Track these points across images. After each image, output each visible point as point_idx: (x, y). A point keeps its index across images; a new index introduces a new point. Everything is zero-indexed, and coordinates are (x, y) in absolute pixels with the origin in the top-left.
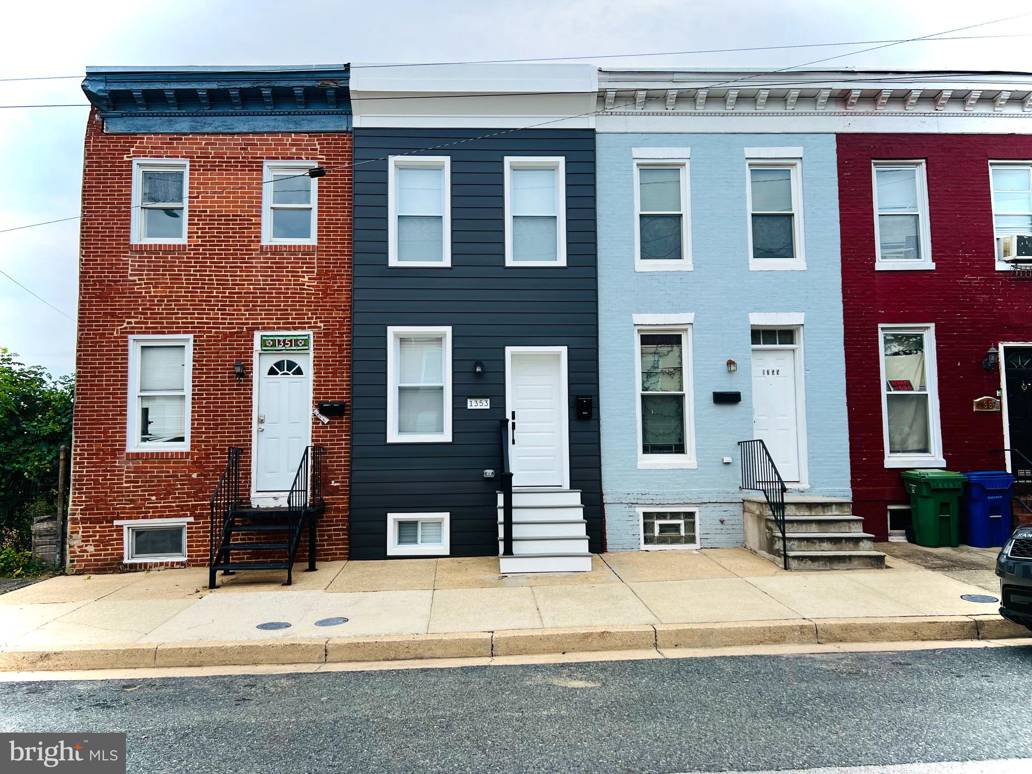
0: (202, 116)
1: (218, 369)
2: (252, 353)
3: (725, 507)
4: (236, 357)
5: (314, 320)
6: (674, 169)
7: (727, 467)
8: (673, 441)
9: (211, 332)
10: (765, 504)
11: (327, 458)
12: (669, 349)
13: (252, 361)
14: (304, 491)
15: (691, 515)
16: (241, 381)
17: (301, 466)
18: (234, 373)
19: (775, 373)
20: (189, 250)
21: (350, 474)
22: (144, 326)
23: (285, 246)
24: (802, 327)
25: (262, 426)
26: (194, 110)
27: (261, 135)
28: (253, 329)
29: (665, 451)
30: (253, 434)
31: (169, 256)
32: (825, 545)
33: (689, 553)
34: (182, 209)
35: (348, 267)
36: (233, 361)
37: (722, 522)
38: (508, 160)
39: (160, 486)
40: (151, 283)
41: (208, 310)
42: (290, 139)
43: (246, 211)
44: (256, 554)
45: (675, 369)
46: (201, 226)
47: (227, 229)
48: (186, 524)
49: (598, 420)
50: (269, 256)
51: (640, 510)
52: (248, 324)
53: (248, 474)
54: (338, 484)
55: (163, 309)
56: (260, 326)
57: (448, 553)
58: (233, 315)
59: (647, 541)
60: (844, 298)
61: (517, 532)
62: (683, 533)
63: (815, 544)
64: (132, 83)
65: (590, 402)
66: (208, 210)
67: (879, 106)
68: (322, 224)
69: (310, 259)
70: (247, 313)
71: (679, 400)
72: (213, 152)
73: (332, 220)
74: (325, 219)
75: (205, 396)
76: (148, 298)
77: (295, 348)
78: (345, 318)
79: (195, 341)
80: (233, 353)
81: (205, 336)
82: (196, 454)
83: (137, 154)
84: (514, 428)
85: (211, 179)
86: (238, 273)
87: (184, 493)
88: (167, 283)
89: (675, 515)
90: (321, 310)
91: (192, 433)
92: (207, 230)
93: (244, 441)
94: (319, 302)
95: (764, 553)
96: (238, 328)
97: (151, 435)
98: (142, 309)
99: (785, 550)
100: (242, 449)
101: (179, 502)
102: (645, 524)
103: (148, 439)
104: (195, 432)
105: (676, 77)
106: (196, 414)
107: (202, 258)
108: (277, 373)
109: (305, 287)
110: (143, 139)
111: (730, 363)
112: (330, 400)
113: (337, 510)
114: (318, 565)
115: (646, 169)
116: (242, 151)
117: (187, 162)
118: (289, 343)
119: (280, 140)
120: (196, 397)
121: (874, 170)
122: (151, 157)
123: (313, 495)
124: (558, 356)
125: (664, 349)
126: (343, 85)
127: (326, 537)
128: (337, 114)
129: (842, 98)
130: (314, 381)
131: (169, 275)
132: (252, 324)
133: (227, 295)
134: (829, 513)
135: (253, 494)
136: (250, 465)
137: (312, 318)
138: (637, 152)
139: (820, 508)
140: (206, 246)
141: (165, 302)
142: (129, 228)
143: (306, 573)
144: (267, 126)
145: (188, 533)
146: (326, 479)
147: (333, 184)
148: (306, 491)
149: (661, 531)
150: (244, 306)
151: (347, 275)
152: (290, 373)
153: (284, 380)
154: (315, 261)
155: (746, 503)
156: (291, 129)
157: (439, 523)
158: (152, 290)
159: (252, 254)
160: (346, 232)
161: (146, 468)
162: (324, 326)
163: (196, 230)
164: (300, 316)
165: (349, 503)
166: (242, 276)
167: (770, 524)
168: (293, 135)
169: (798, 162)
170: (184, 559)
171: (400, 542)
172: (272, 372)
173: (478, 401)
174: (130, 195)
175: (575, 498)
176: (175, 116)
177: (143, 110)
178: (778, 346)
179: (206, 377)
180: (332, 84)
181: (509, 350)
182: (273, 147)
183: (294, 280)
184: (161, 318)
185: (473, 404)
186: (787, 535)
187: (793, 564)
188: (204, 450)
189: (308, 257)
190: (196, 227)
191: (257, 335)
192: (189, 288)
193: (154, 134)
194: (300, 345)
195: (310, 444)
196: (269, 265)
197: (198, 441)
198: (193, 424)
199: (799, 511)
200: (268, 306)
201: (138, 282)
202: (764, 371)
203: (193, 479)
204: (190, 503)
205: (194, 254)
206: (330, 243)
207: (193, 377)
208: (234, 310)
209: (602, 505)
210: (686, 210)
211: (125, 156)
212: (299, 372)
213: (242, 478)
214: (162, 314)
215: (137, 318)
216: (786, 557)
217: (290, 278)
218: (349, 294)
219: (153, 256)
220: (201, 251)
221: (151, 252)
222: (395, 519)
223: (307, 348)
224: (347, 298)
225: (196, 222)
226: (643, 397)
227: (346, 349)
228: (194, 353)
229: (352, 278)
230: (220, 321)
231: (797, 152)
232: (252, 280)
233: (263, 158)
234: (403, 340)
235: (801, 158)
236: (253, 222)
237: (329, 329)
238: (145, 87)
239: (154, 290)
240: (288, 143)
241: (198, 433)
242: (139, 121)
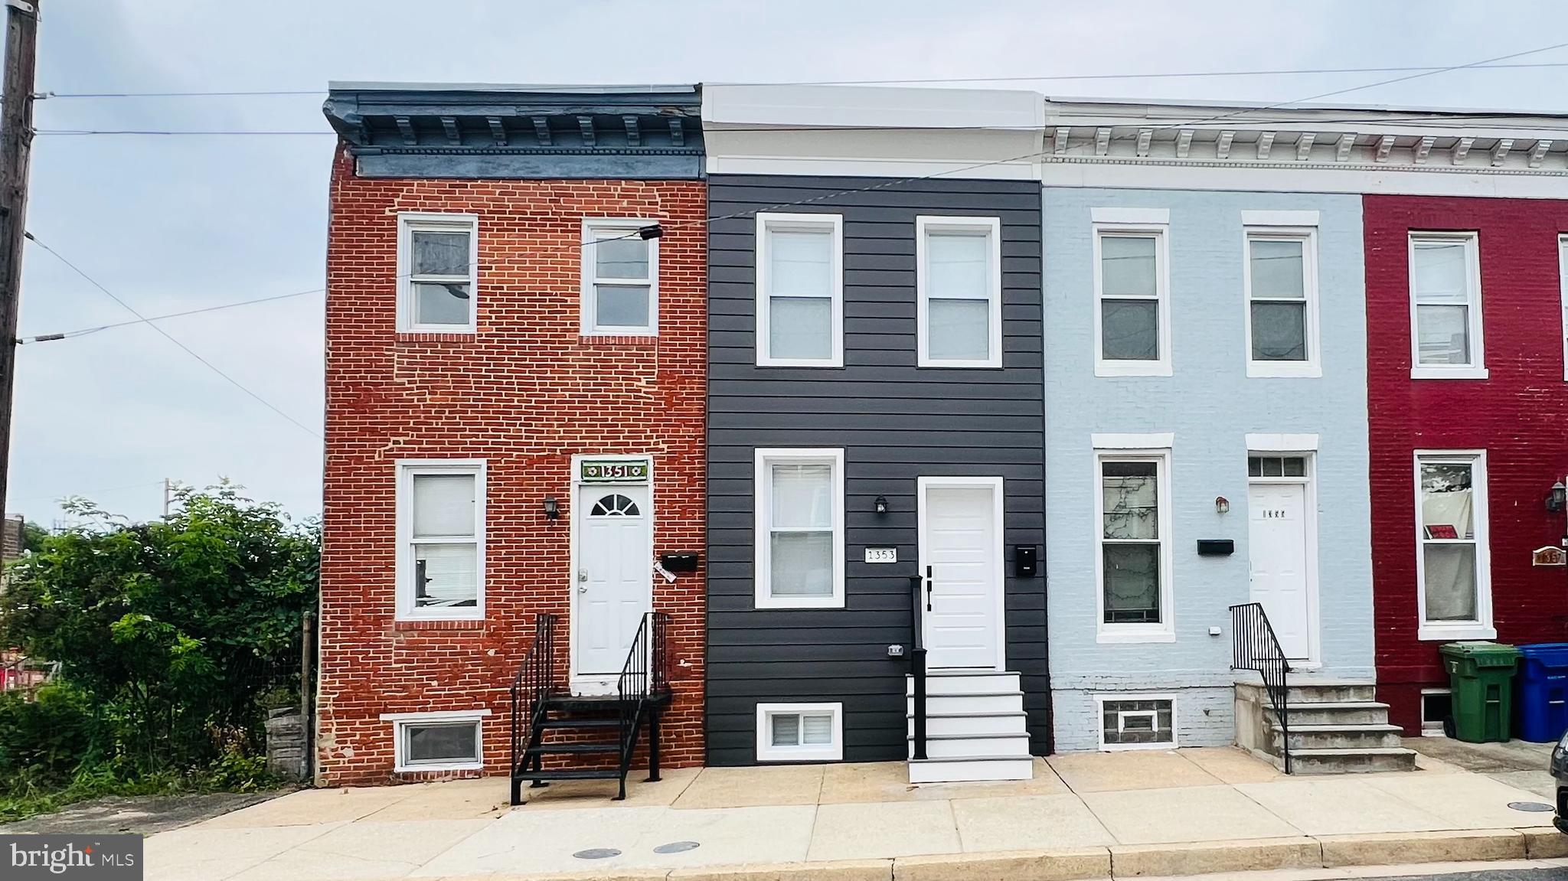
0: (494, 154)
1: (522, 507)
2: (569, 484)
3: (1212, 693)
4: (547, 490)
5: (655, 440)
6: (1147, 237)
7: (1215, 639)
8: (1145, 605)
9: (511, 456)
10: (1263, 688)
11: (674, 629)
12: (1141, 482)
13: (568, 496)
14: (642, 673)
15: (1167, 704)
16: (554, 523)
17: (636, 640)
18: (545, 512)
19: (1280, 514)
20: (479, 341)
21: (706, 650)
22: (416, 446)
23: (614, 337)
24: (1314, 453)
25: (584, 585)
26: (484, 145)
27: (578, 182)
28: (571, 452)
29: (1132, 620)
30: (571, 595)
31: (451, 350)
32: (1339, 741)
33: (1162, 754)
34: (469, 284)
35: (701, 367)
36: (542, 496)
37: (1207, 712)
38: (922, 221)
39: (444, 667)
40: (427, 388)
41: (507, 424)
42: (619, 188)
43: (559, 289)
44: (578, 758)
45: (1148, 508)
46: (495, 308)
47: (532, 312)
48: (480, 719)
49: (1045, 577)
50: (591, 350)
51: (1099, 699)
52: (563, 444)
53: (565, 651)
54: (690, 664)
55: (443, 424)
56: (580, 448)
57: (841, 758)
58: (543, 432)
59: (1109, 738)
60: (1370, 414)
61: (932, 728)
62: (1155, 728)
63: (1326, 739)
64: (396, 107)
65: (1033, 553)
66: (505, 286)
67: (1419, 158)
68: (666, 307)
69: (648, 355)
70: (562, 429)
71: (1153, 550)
72: (511, 204)
73: (679, 301)
74: (669, 301)
75: (503, 544)
76: (422, 408)
77: (628, 478)
78: (696, 437)
79: (489, 468)
80: (542, 485)
81: (503, 461)
82: (492, 623)
83: (404, 207)
84: (929, 589)
85: (509, 243)
86: (549, 375)
87: (477, 677)
88: (449, 388)
89: (1145, 705)
90: (664, 426)
91: (486, 594)
92: (504, 314)
93: (559, 605)
94: (661, 415)
95: (1261, 753)
96: (549, 450)
97: (429, 597)
98: (414, 423)
99: (1286, 748)
100: (556, 617)
101: (471, 688)
102: (1105, 716)
103: (425, 603)
104: (492, 593)
105: (1150, 111)
106: (492, 569)
107: (498, 353)
108: (604, 513)
109: (642, 394)
110: (413, 185)
111: (1221, 501)
112: (677, 550)
113: (688, 699)
114: (662, 773)
115: (1110, 235)
116: (553, 205)
117: (474, 218)
118: (620, 471)
119: (605, 189)
120: (492, 545)
121: (1411, 243)
122: (423, 210)
123: (654, 679)
124: (991, 490)
125: (1133, 482)
126: (693, 114)
127: (674, 736)
128: (685, 154)
129: (1371, 146)
130: (655, 524)
131: (452, 376)
132: (568, 444)
133: (533, 404)
134: (1346, 700)
135: (573, 679)
136: (568, 639)
137: (651, 437)
138: (1100, 214)
139: (1334, 691)
140: (502, 336)
141: (447, 414)
142: (394, 310)
143: (645, 783)
144: (587, 169)
145: (483, 730)
146: (672, 656)
147: (679, 251)
148: (645, 673)
149: (1126, 726)
150: (557, 420)
151: (699, 378)
152: (622, 512)
153: (614, 523)
154: (656, 358)
155: (1237, 687)
156: (620, 173)
157: (829, 718)
158: (428, 397)
159: (567, 348)
160: (698, 318)
161: (424, 642)
162: (668, 448)
163: (488, 314)
164: (635, 433)
165: (705, 690)
166: (554, 378)
167: (1268, 715)
168: (623, 182)
169: (1313, 231)
170: (479, 766)
171: (775, 743)
172: (597, 511)
173: (881, 551)
174: (395, 264)
175: (1013, 682)
176: (457, 154)
177: (411, 144)
178: (1283, 479)
179: (505, 518)
180: (677, 112)
181: (923, 482)
182: (596, 198)
183: (626, 385)
184: (440, 436)
185: (872, 556)
186: (1289, 729)
187: (1297, 766)
188: (504, 617)
189: (645, 352)
190: (488, 309)
191: (576, 460)
192: (479, 394)
193: (427, 178)
194: (636, 474)
195: (651, 609)
196: (592, 363)
197: (495, 606)
198: (488, 582)
199: (1307, 698)
200: (591, 420)
201: (407, 386)
202: (1264, 512)
203: (490, 658)
204: (486, 690)
205: (486, 347)
206: (676, 334)
207: (487, 518)
208: (544, 426)
209: (1048, 691)
210: (1163, 296)
211: (387, 209)
212: (634, 511)
213: (557, 656)
214: (443, 430)
215: (408, 435)
216: (1288, 756)
217: (621, 381)
218: (702, 404)
219: (429, 349)
220: (495, 344)
221: (424, 344)
222: (767, 713)
223: (644, 478)
224: (700, 409)
225: (488, 302)
226: (1105, 547)
227: (700, 480)
228: (488, 485)
229: (706, 381)
230: (523, 440)
231: (1311, 217)
232: (567, 384)
233: (582, 214)
234: (777, 469)
235: (1317, 227)
236: (569, 303)
237: (675, 452)
238: (414, 112)
239: (430, 396)
240: (616, 193)
241: (495, 594)
242: (408, 161)
